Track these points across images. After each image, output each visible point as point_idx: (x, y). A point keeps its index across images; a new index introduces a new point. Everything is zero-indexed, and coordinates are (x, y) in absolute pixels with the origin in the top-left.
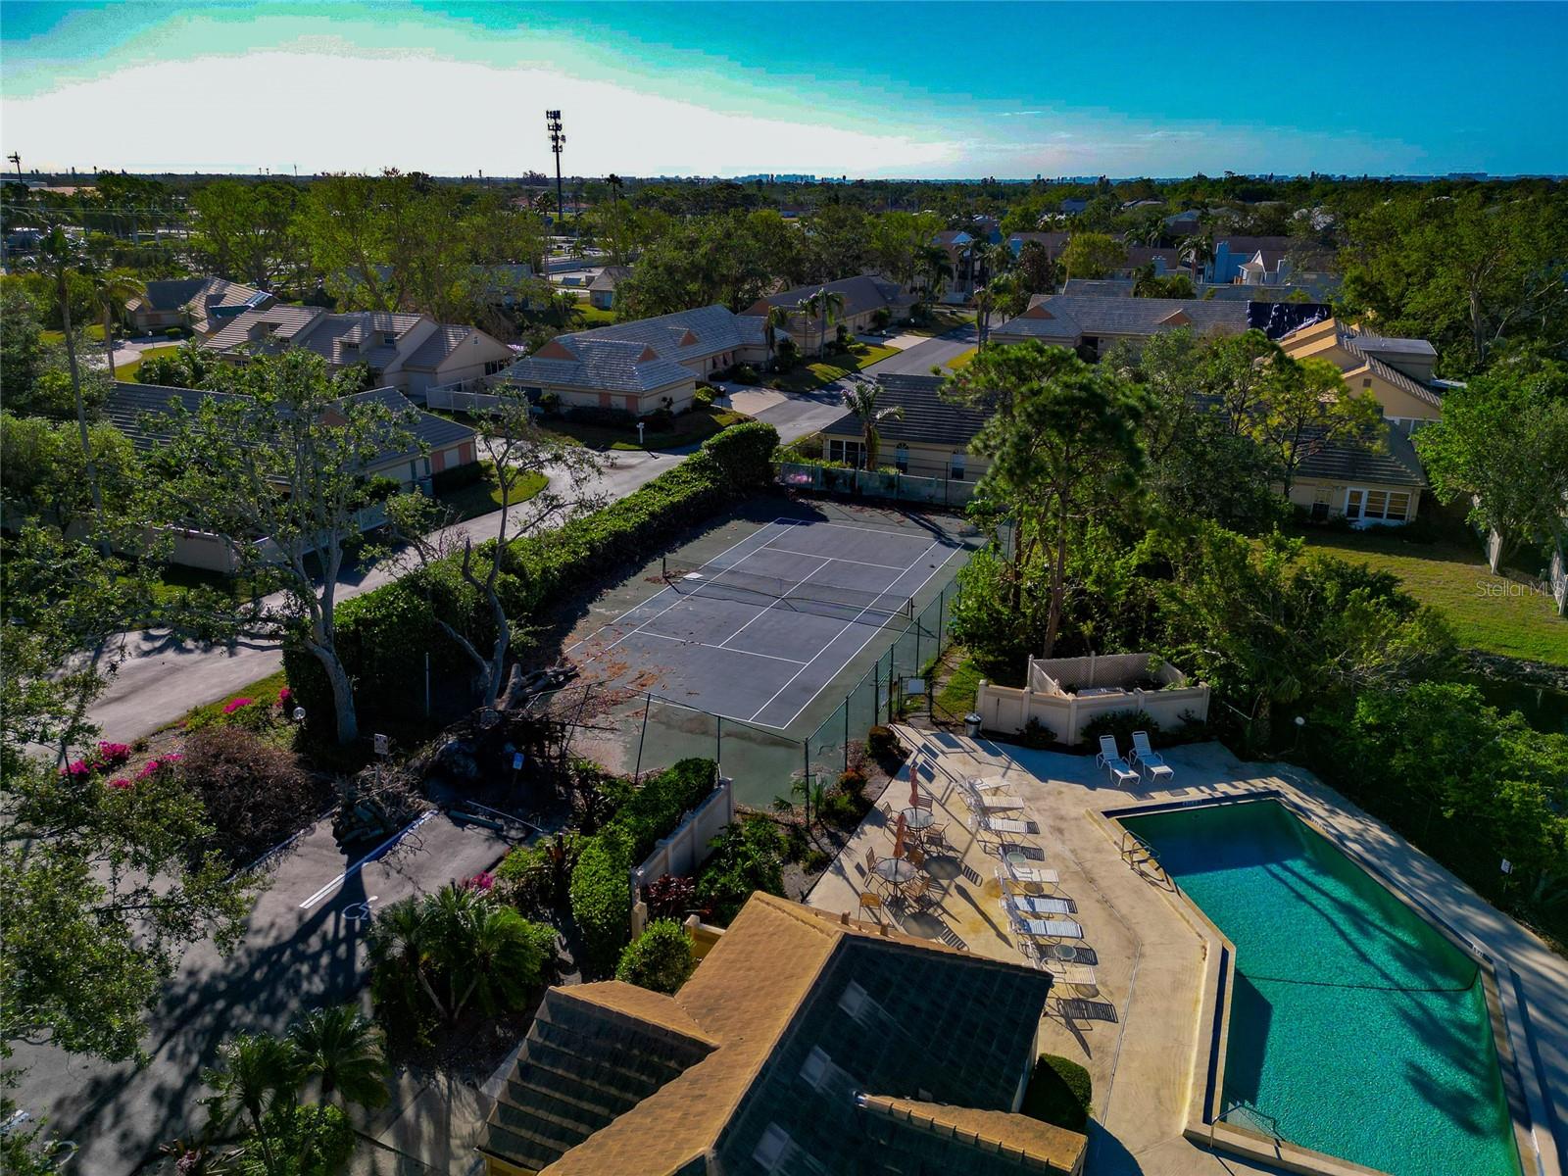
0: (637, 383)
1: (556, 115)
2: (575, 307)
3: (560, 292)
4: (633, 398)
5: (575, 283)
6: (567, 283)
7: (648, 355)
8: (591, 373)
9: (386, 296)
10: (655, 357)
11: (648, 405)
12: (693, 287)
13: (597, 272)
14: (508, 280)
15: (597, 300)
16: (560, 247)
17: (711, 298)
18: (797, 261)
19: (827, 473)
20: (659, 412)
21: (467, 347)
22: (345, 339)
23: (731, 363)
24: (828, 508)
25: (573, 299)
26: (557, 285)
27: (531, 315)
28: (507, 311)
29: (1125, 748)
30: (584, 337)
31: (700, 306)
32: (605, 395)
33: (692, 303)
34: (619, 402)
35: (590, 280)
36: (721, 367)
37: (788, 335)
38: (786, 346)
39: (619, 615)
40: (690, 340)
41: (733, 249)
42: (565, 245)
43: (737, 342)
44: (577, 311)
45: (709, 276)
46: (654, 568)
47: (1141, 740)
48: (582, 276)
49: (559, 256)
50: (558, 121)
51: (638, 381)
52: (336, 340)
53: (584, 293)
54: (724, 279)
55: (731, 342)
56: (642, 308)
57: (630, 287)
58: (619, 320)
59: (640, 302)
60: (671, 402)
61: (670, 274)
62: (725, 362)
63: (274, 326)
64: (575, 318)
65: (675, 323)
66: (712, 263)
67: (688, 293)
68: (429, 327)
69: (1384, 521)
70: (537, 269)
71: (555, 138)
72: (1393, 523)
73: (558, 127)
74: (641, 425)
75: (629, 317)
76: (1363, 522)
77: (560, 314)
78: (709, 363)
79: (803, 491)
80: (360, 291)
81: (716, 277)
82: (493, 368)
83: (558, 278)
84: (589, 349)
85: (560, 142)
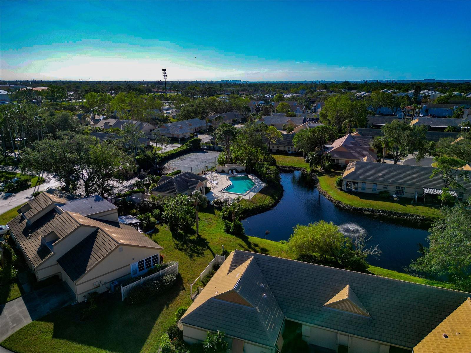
0: (179, 133)
1: (165, 70)
2: (169, 119)
3: (166, 115)
4: (178, 135)
5: (169, 113)
6: (167, 113)
7: (181, 128)
8: (170, 131)
9: (129, 116)
10: (182, 128)
11: (181, 136)
12: (193, 115)
13: (174, 110)
14: (154, 113)
15: (174, 117)
16: (166, 104)
17: (196, 117)
18: (216, 109)
19: (209, 146)
20: (183, 138)
21: (147, 126)
22: (123, 125)
23: (199, 130)
24: (208, 151)
25: (168, 117)
26: (165, 113)
27: (159, 120)
28: (155, 119)
29: (232, 172)
30: (169, 124)
31: (194, 118)
32: (173, 135)
33: (193, 118)
34: (175, 136)
35: (172, 112)
36: (197, 130)
37: (211, 124)
38: (211, 126)
39: (172, 163)
40: (190, 125)
41: (201, 107)
42: (167, 103)
43: (200, 126)
44: (169, 120)
45: (196, 113)
46: (178, 158)
47: (234, 171)
48: (171, 111)
49: (166, 106)
50: (165, 72)
51: (179, 132)
52: (121, 125)
53: (171, 115)
54: (199, 113)
55: (199, 126)
56: (182, 119)
57: (179, 115)
58: (177, 121)
59: (182, 118)
60: (185, 136)
61: (187, 112)
62: (198, 130)
63: (109, 123)
64: (169, 121)
65: (187, 122)
66: (196, 110)
67: (192, 116)
68: (140, 123)
69: (293, 152)
70: (160, 110)
71: (165, 76)
72: (294, 152)
73: (165, 73)
74: (179, 140)
75: (179, 120)
76: (290, 152)
77: (166, 120)
78: (194, 129)
79: (205, 149)
80: (124, 116)
81: (197, 112)
82: (151, 130)
83: (165, 112)
84: (170, 126)
85: (166, 77)
